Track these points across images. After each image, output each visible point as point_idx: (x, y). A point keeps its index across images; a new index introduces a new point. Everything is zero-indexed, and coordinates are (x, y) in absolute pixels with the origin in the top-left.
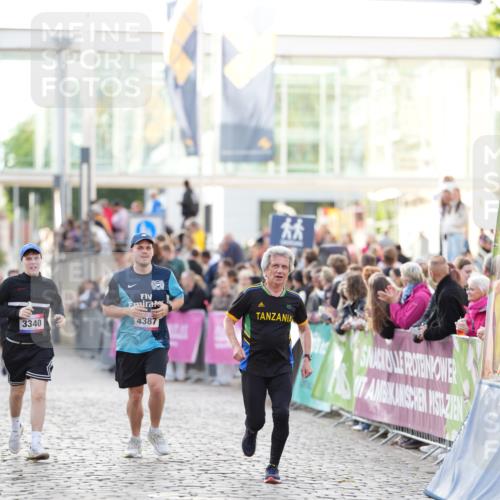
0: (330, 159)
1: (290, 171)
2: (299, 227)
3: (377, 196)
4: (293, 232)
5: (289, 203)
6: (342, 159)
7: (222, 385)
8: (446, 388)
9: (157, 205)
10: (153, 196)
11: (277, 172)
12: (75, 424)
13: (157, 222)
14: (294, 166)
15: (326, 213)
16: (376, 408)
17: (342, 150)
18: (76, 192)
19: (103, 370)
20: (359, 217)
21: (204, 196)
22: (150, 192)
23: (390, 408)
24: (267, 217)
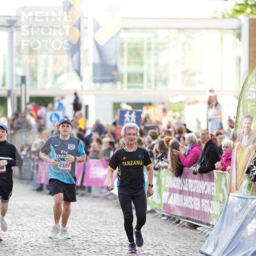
0: (149, 81)
1: (129, 87)
2: (133, 116)
3: (174, 100)
4: (130, 118)
5: (128, 104)
6: (156, 81)
7: (95, 197)
8: (210, 197)
9: (61, 105)
10: (59, 101)
11: (122, 88)
12: (19, 218)
13: (60, 114)
14: (131, 85)
15: (147, 109)
16: (174, 208)
17: (155, 76)
18: (19, 99)
19: (33, 190)
20: (165, 111)
21: (84, 100)
22: (57, 99)
23: (181, 208)
24: (117, 111)
